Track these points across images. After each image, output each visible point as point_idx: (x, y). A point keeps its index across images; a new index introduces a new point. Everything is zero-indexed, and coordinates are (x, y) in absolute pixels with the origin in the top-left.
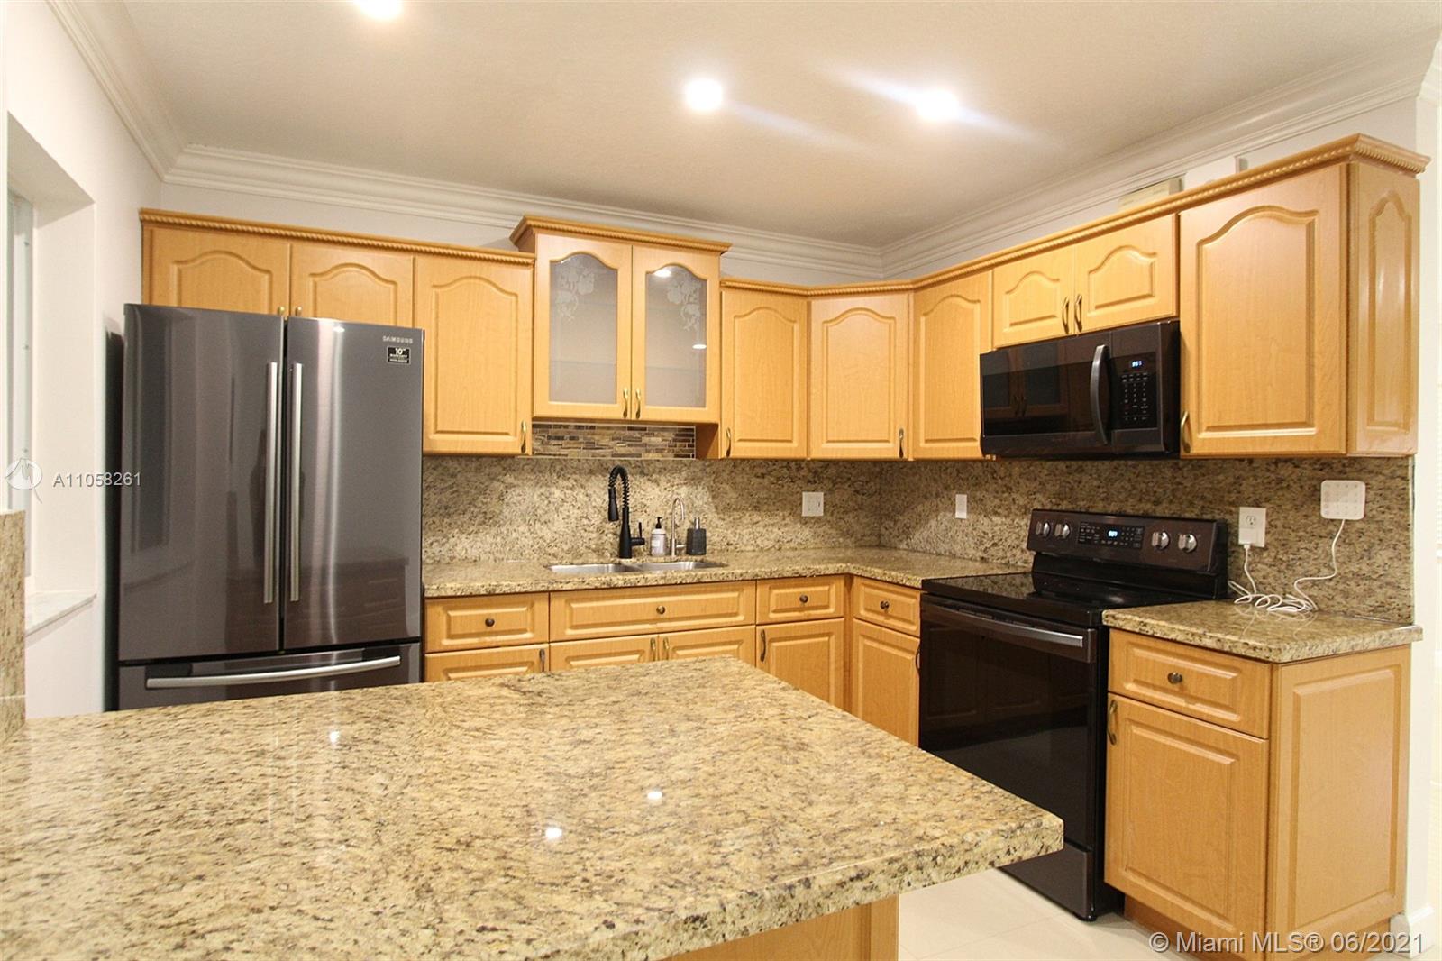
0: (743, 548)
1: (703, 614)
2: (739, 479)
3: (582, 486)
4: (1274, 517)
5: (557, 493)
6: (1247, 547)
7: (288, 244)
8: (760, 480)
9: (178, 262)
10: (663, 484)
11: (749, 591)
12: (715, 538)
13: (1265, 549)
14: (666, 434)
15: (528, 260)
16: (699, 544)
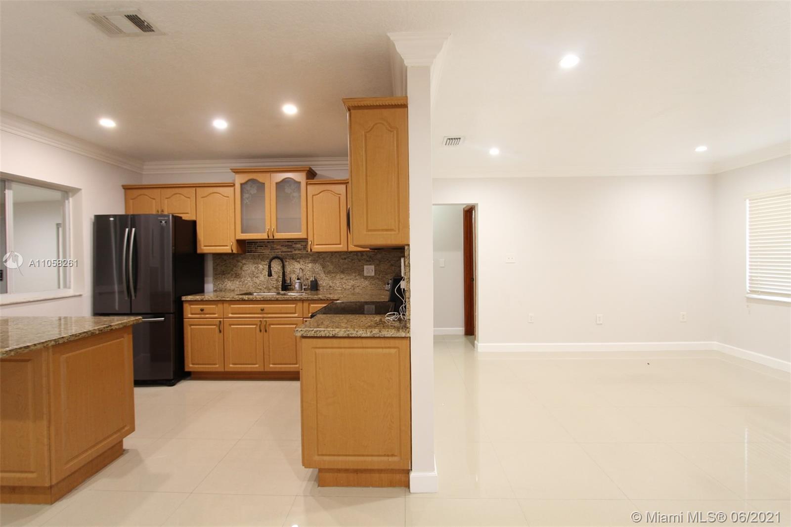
0: (337, 288)
1: (280, 312)
2: (334, 261)
5: (261, 266)
7: (159, 190)
8: (344, 261)
9: (132, 199)
10: (302, 263)
11: (300, 304)
12: (324, 284)
14: (301, 243)
15: (232, 185)
16: (314, 286)
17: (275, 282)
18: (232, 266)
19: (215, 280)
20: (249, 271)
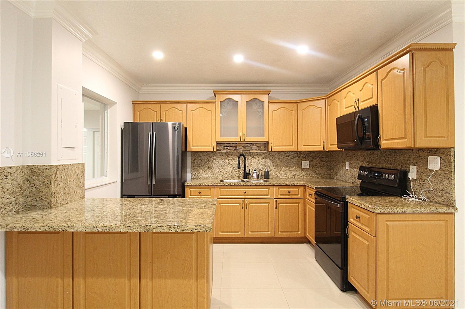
0: (282, 177)
1: (257, 194)
2: (280, 157)
3: (234, 159)
4: (419, 169)
5: (227, 161)
6: (411, 179)
7: (160, 105)
8: (288, 158)
9: (139, 111)
10: (257, 159)
11: (272, 188)
12: (273, 174)
13: (417, 180)
14: (257, 145)
15: (214, 102)
16: (267, 176)
17: (237, 173)
18: (205, 161)
19: (193, 171)
20: (218, 165)
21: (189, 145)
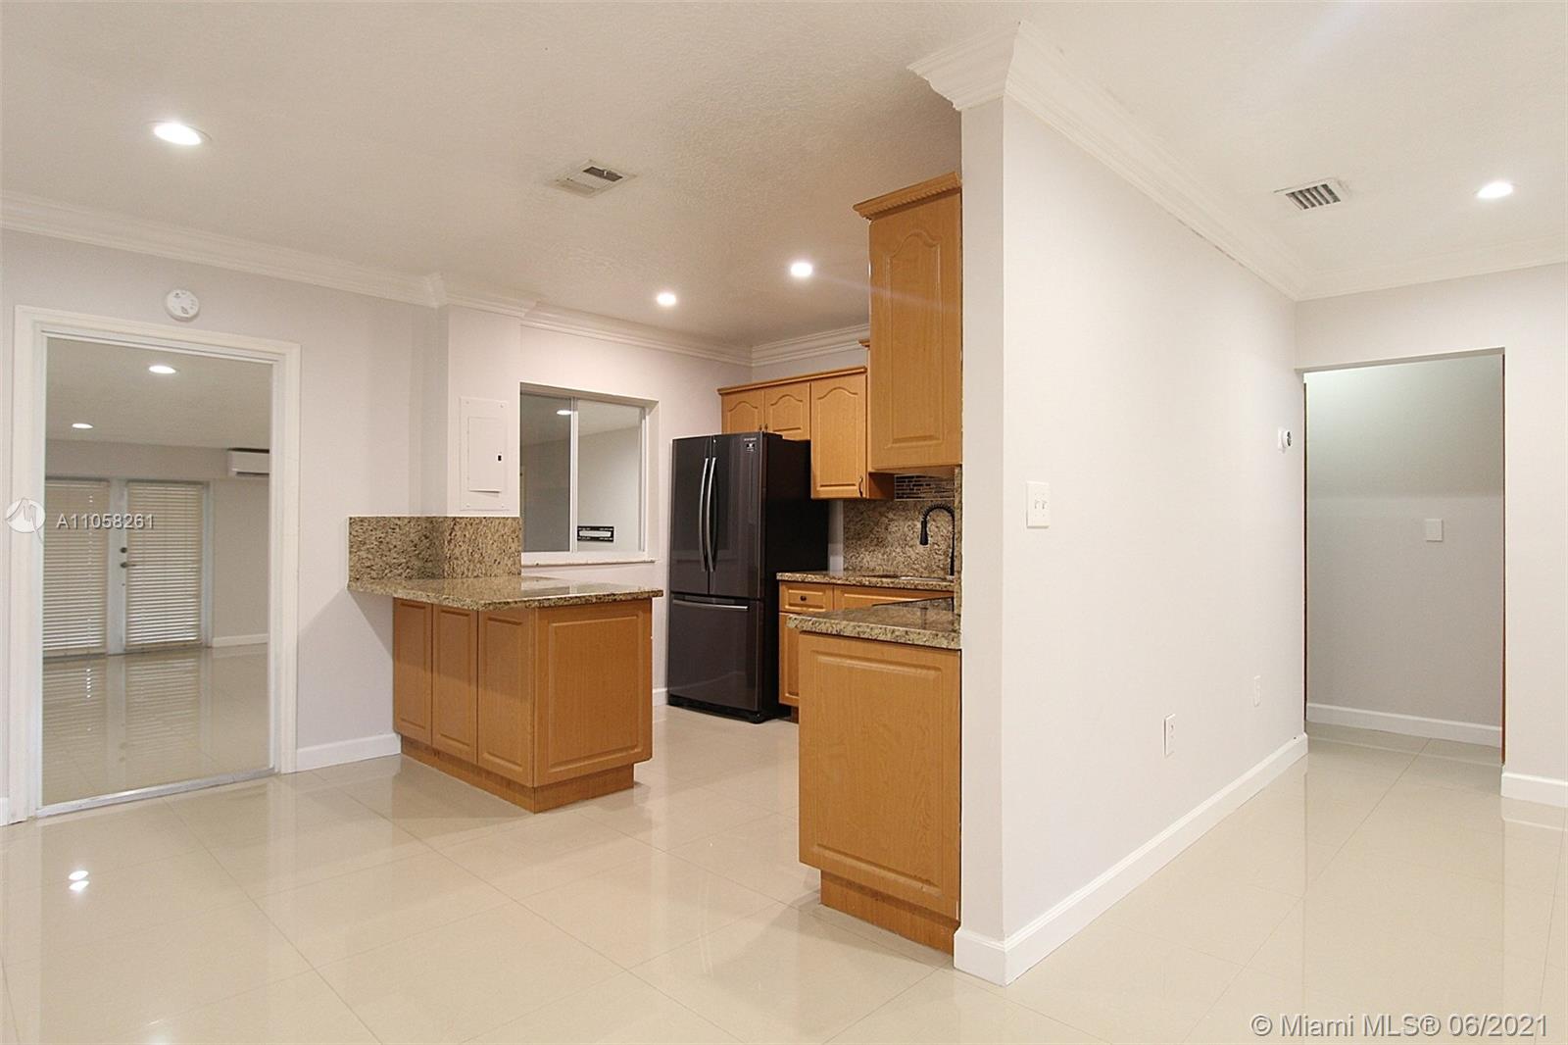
7: (763, 392)
9: (730, 411)
15: (862, 370)
17: (942, 557)
18: (872, 524)
19: (846, 549)
20: (899, 535)
21: (815, 484)
